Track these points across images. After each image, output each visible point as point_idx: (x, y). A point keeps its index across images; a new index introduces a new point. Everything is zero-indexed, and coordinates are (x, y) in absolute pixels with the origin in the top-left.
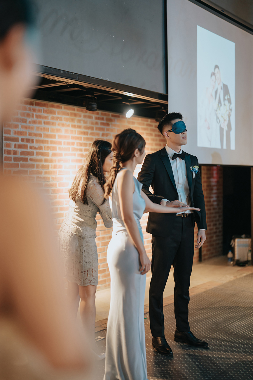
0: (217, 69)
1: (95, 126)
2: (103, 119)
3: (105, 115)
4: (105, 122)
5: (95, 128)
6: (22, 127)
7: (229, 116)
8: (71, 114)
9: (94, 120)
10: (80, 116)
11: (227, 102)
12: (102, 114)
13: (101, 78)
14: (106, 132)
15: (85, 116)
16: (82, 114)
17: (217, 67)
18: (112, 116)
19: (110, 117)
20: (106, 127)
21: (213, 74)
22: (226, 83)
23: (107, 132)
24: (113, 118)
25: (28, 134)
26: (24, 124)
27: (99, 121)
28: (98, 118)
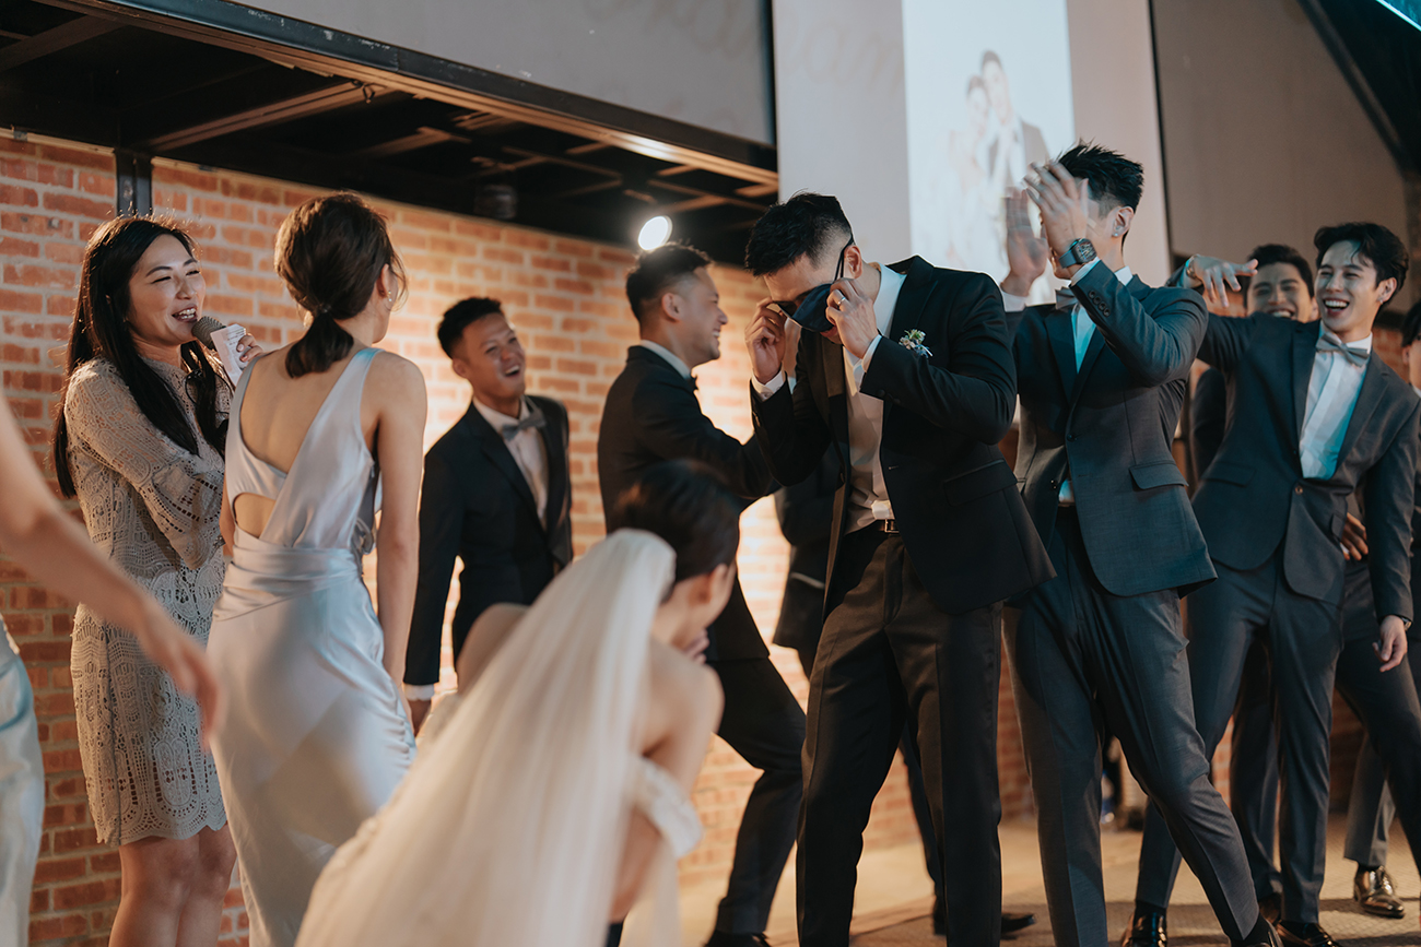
0: (992, 67)
1: (532, 292)
2: (565, 266)
3: (574, 251)
4: (573, 276)
5: (532, 300)
6: (233, 280)
8: (435, 243)
9: (528, 269)
10: (471, 251)
12: (561, 248)
13: (498, 68)
14: (577, 315)
15: (491, 254)
16: (481, 245)
17: (990, 57)
18: (604, 256)
19: (595, 260)
20: (577, 298)
21: (977, 83)
23: (585, 316)
24: (606, 265)
25: (256, 309)
26: (241, 271)
27: (551, 275)
28: (547, 264)
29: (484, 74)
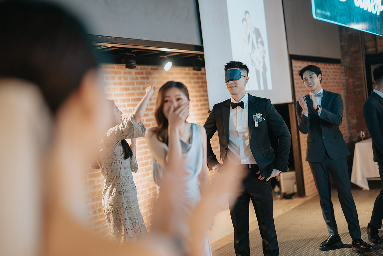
0: (247, 15)
2: (142, 73)
3: (144, 69)
4: (144, 76)
5: (135, 84)
7: (263, 58)
8: (112, 72)
9: (134, 75)
10: (120, 73)
11: (260, 45)
12: (141, 69)
13: (138, 38)
15: (125, 73)
16: (122, 71)
17: (247, 12)
18: (151, 69)
19: (149, 70)
20: (146, 81)
21: (244, 20)
22: (257, 27)
24: (152, 71)
27: (139, 76)
28: (138, 73)
29: (135, 40)
